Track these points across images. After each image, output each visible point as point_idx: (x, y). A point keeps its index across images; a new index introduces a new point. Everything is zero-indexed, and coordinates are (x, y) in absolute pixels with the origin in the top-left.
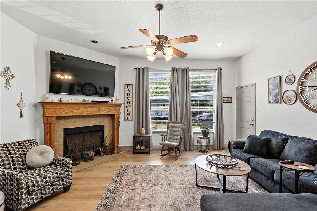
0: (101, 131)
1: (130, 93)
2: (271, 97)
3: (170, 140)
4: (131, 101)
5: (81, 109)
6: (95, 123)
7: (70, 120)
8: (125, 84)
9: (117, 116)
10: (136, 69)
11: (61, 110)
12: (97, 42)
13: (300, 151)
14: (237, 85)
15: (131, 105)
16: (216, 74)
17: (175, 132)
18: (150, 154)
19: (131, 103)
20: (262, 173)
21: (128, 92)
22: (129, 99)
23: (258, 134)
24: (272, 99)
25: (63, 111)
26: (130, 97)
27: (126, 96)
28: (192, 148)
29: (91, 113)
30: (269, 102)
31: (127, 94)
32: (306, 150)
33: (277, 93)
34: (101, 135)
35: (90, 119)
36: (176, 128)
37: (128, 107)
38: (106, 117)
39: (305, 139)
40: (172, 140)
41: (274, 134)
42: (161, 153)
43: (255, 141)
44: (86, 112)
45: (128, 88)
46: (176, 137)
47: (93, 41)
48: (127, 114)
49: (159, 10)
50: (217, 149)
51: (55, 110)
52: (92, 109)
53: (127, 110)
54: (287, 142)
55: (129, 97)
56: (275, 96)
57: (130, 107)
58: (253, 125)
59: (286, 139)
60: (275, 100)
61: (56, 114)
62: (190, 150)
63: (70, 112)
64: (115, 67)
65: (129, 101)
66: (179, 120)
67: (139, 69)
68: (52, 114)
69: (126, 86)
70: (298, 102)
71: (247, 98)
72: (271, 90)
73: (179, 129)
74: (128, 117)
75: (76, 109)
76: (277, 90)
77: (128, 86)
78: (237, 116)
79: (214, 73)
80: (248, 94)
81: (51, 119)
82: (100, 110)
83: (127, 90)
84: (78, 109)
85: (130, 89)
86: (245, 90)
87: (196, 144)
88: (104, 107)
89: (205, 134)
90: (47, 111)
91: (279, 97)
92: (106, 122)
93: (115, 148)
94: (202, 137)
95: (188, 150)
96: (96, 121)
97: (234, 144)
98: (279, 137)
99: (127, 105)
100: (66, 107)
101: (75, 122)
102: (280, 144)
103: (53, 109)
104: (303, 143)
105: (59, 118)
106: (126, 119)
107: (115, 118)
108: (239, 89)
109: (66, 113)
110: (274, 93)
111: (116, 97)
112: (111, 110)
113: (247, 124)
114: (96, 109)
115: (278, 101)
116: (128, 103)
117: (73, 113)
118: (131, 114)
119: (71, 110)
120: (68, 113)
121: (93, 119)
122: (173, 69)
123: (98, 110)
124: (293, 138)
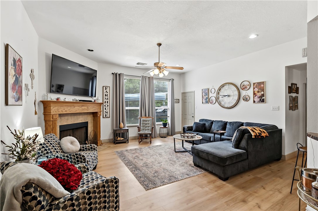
0: (85, 128)
1: (107, 94)
2: (204, 100)
3: (143, 130)
4: (109, 101)
5: (76, 108)
6: (81, 120)
7: (64, 117)
8: (103, 86)
9: (100, 113)
10: (113, 74)
11: (62, 108)
12: (92, 51)
13: (219, 127)
14: (182, 91)
15: (108, 104)
16: (170, 83)
17: (146, 124)
18: (128, 143)
19: (109, 102)
20: (205, 140)
21: (106, 93)
22: (107, 99)
23: (198, 121)
24: (204, 101)
25: (63, 109)
26: (108, 97)
27: (104, 97)
28: (156, 136)
29: (82, 111)
30: (203, 103)
31: (105, 95)
32: (221, 126)
33: (207, 97)
34: (85, 130)
35: (78, 117)
36: (146, 121)
37: (106, 106)
38: (89, 114)
39: (221, 121)
40: (145, 130)
41: (206, 120)
42: (139, 141)
43: (198, 125)
44: (79, 110)
45: (106, 89)
46: (147, 128)
47: (89, 50)
48: (105, 112)
49: (159, 46)
50: (172, 135)
51: (58, 108)
52: (83, 107)
53: (105, 108)
54: (213, 123)
55: (106, 97)
56: (206, 99)
57: (108, 106)
58: (193, 117)
59: (212, 122)
60: (206, 101)
61: (59, 112)
62: (155, 137)
63: (69, 110)
64: (97, 71)
65: (106, 101)
66: (147, 116)
67: (116, 74)
68: (56, 112)
69: (104, 88)
70: (217, 102)
71: (189, 100)
72: (203, 96)
73: (149, 122)
74: (106, 115)
75: (72, 107)
76: (207, 96)
77: (106, 88)
78: (182, 112)
79: (169, 82)
80: (190, 98)
81: (55, 116)
82: (88, 108)
83: (105, 91)
84: (73, 107)
85: (108, 90)
86: (188, 95)
87: (158, 133)
88: (91, 105)
89: (165, 125)
90: (52, 109)
91: (208, 100)
92: (89, 119)
93: (98, 142)
94: (163, 127)
95: (153, 137)
96: (83, 118)
97: (187, 128)
98: (209, 121)
99: (105, 104)
100: (66, 106)
101: (68, 119)
102: (210, 125)
103: (56, 108)
104: (220, 123)
105: (61, 115)
106: (104, 116)
107: (98, 116)
108: (184, 94)
109: (66, 111)
110: (205, 97)
111: (98, 97)
112: (95, 109)
113: (189, 117)
114: (86, 108)
115: (207, 102)
116: (106, 103)
117: (70, 111)
118: (109, 112)
119: (69, 108)
120: (67, 111)
121: (81, 116)
122: (143, 76)
123: (87, 109)
124: (215, 121)
